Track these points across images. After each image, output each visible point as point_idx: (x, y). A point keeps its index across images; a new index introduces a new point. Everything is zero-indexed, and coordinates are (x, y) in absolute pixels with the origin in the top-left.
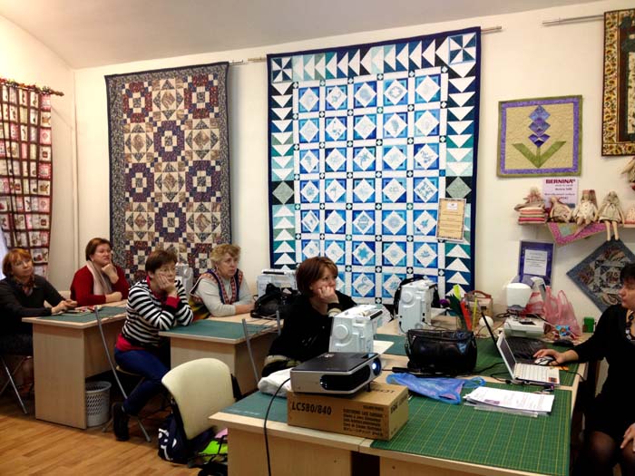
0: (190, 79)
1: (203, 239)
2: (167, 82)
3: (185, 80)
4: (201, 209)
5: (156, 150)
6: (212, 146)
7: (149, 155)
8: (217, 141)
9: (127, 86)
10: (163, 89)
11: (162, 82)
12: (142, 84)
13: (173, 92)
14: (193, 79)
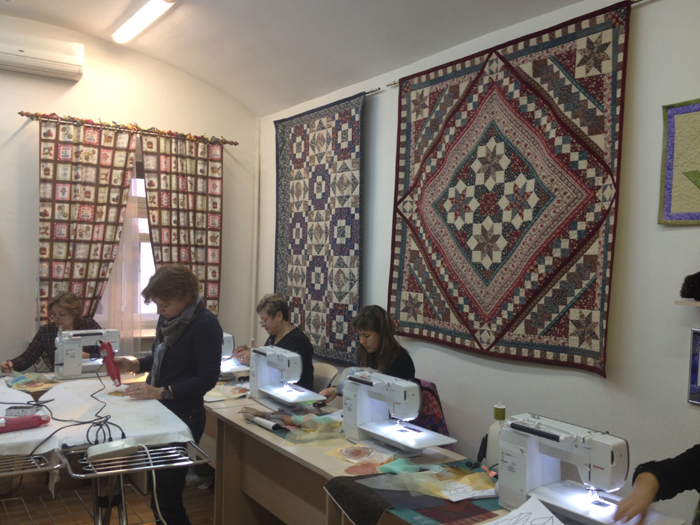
0: (337, 116)
1: (340, 298)
2: (320, 123)
3: (333, 118)
4: (340, 264)
5: (310, 197)
6: (353, 191)
7: (306, 203)
8: (356, 184)
9: (292, 129)
10: (318, 130)
11: (317, 122)
12: (302, 126)
13: (324, 132)
14: (340, 116)
